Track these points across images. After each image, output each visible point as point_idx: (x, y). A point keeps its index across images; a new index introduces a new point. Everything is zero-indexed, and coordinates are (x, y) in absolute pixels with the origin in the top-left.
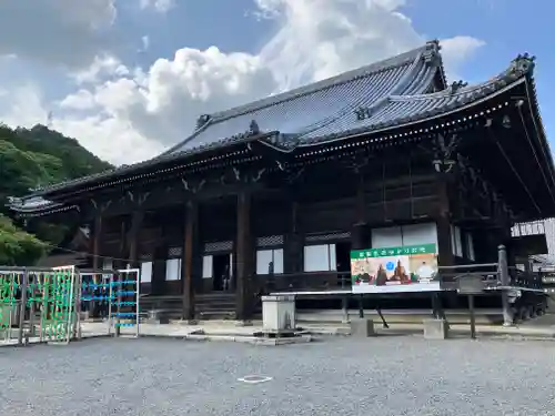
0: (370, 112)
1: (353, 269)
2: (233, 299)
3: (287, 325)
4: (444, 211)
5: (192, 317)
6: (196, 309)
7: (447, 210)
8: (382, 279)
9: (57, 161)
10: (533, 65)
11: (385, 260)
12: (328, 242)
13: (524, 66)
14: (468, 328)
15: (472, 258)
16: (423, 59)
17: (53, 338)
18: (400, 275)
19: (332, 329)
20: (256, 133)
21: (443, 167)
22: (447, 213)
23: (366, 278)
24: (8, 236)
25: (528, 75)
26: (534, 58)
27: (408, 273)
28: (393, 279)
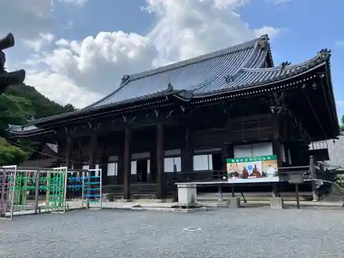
0: (233, 78)
1: (228, 169)
2: (155, 187)
3: (193, 201)
4: (276, 136)
5: (129, 197)
6: (131, 193)
7: (278, 135)
8: (245, 175)
9: (27, 102)
10: (330, 55)
11: (247, 164)
12: (208, 153)
13: (325, 55)
14: (295, 203)
15: (290, 163)
16: (259, 46)
17: (54, 209)
18: (256, 173)
19: (215, 204)
20: (172, 90)
21: (276, 110)
22: (278, 137)
23: (236, 174)
24: (5, 148)
25: (327, 60)
26: (330, 51)
27: (260, 172)
28: (252, 175)
